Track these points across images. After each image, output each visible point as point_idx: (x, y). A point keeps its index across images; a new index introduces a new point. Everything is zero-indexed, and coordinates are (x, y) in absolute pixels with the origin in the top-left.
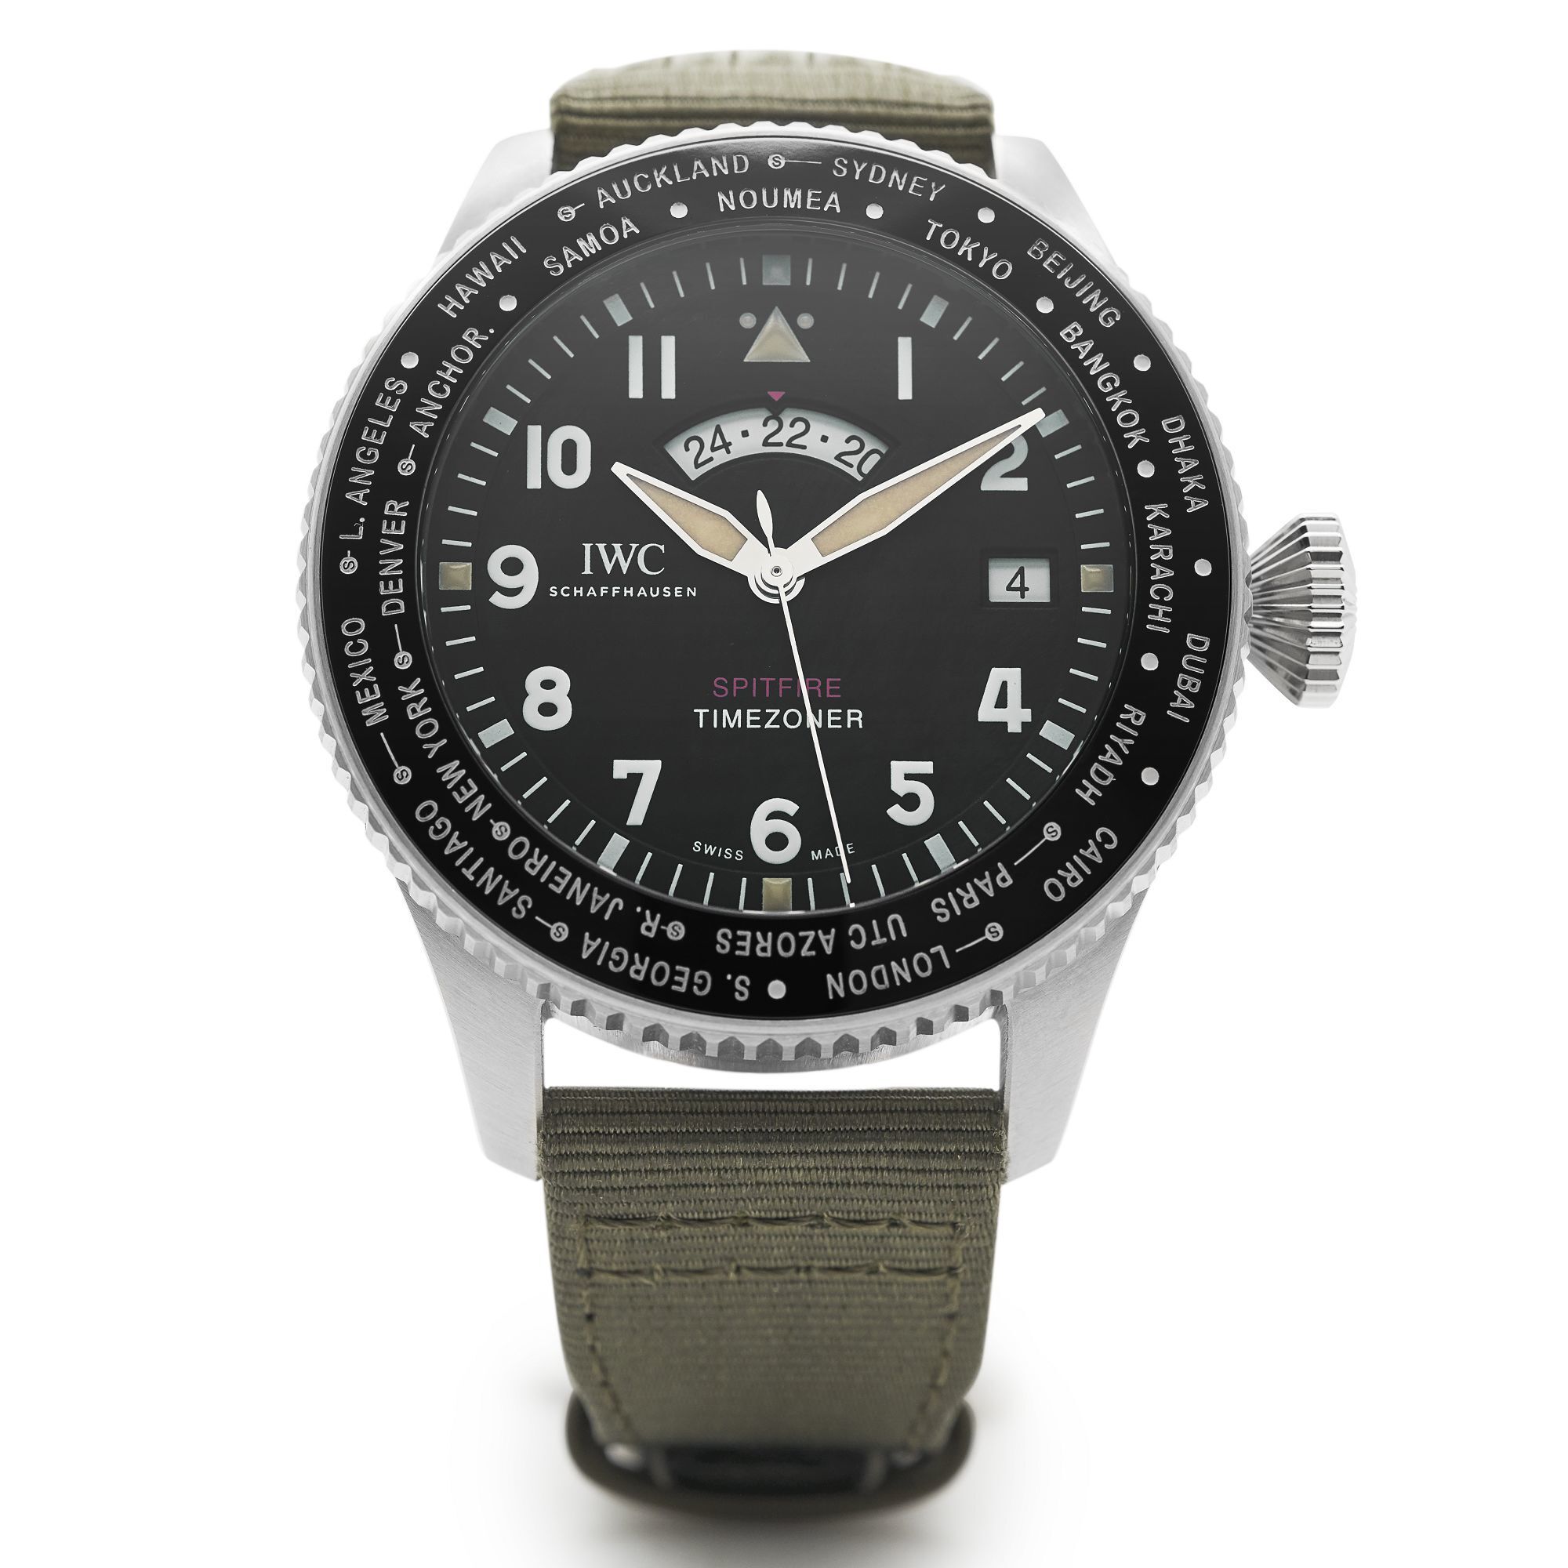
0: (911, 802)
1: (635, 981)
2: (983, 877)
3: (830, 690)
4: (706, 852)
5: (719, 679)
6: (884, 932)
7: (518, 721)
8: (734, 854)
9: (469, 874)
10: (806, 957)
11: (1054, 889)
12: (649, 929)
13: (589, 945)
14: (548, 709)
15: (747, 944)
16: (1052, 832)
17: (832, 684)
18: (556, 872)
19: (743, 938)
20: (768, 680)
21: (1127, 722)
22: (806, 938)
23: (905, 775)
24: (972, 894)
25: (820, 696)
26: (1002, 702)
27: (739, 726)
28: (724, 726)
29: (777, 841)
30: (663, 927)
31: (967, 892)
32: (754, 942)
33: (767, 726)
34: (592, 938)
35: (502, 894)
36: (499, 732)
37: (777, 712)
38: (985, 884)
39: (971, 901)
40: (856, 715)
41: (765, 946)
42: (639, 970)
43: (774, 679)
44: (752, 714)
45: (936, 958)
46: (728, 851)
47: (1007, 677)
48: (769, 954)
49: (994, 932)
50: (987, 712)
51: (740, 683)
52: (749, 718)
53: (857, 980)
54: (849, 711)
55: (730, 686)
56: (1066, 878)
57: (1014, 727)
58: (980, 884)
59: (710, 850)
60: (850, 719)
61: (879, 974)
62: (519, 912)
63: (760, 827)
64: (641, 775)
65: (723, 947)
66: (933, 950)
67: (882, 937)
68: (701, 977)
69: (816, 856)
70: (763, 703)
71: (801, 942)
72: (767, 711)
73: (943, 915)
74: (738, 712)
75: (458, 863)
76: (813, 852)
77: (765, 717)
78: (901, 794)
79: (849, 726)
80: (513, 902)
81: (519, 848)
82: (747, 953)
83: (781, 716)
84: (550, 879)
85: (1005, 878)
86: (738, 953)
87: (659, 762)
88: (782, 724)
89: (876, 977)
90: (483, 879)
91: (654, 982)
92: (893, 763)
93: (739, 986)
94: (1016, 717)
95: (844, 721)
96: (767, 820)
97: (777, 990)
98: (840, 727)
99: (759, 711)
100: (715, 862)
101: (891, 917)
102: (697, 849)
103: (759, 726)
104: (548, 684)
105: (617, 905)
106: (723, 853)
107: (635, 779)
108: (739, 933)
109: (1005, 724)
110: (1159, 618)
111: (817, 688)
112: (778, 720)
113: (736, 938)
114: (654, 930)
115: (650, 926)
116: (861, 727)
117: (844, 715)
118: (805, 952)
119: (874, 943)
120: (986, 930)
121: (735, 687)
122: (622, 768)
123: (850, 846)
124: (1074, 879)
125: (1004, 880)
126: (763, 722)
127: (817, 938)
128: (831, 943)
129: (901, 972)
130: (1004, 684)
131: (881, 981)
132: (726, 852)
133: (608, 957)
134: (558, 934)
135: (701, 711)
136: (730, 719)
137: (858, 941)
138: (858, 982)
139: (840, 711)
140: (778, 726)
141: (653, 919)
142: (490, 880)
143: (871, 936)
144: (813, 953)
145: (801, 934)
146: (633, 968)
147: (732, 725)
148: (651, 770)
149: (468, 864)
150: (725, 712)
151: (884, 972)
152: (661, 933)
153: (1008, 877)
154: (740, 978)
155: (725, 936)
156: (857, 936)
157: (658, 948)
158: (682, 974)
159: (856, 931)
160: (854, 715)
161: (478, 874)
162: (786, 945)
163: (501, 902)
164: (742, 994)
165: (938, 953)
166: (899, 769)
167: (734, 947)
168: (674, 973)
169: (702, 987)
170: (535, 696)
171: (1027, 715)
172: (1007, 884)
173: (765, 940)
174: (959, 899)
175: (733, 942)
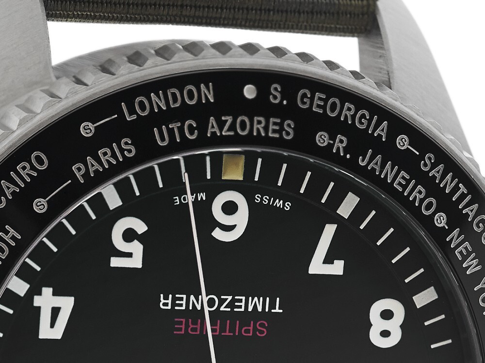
0: (129, 236)
1: (351, 103)
3: (182, 325)
4: (281, 202)
5: (263, 335)
6: (171, 132)
7: (409, 306)
8: (262, 199)
9: (463, 189)
10: (229, 116)
11: (40, 161)
12: (341, 141)
13: (382, 131)
14: (387, 315)
15: (271, 127)
16: (40, 206)
17: (180, 329)
18: (404, 187)
19: (274, 131)
20: (227, 334)
22: (229, 130)
23: (131, 257)
24: (103, 159)
25: (190, 320)
26: (56, 311)
27: (250, 298)
28: (261, 298)
29: (230, 208)
30: (332, 142)
31: (107, 161)
32: (266, 128)
33: (230, 298)
34: (380, 136)
35: (441, 172)
36: (424, 298)
37: (222, 309)
38: (93, 166)
39: (105, 154)
40: (165, 304)
41: (259, 125)
42: (348, 111)
43: (223, 334)
44: (240, 307)
45: (132, 111)
46: (265, 202)
47: (49, 332)
48: (256, 119)
49: (87, 129)
50: (67, 304)
51: (248, 331)
52: (243, 304)
53: (191, 97)
54: (169, 307)
55: (255, 329)
56: (31, 169)
57: (47, 291)
58: (97, 166)
59: (279, 203)
60: (169, 301)
61: (175, 100)
62: (430, 159)
63: (241, 219)
64: (324, 262)
65: (289, 125)
66: (134, 117)
67: (173, 128)
68: (304, 103)
69: (202, 196)
70: (232, 316)
71: (232, 127)
72: (229, 309)
73: (126, 143)
74: (250, 309)
75: (469, 198)
76: (204, 199)
77: (231, 305)
78: (136, 242)
79: (170, 296)
80: (433, 166)
81: (428, 207)
82: (272, 120)
83: (220, 305)
84: (408, 182)
85: (78, 170)
86: (278, 121)
87: (310, 272)
88: (219, 299)
89: (177, 98)
90: (453, 184)
91: (337, 101)
92: (140, 266)
93: (278, 96)
94: (46, 300)
95: (174, 299)
96: (236, 225)
97: (249, 92)
98: (177, 296)
99: (235, 310)
100: (276, 194)
101: (165, 144)
102: (288, 205)
103: (236, 297)
104: (385, 334)
105: (363, 160)
106: (269, 201)
107: (328, 260)
108: (277, 136)
109: (54, 294)
111: (191, 326)
112: (222, 302)
113: (279, 131)
114: (337, 140)
115: (341, 143)
116: (162, 295)
117: (174, 304)
118: (229, 119)
119: (179, 124)
120: (93, 131)
121: (251, 328)
122: (337, 268)
123: (177, 202)
124: (24, 168)
125: (79, 169)
126: (234, 301)
127: (221, 130)
128: (210, 125)
129: (158, 102)
130: (52, 326)
131: (174, 95)
132: (267, 201)
133: (370, 121)
134: (403, 140)
135: (277, 310)
136: (257, 303)
137: (190, 126)
138: (191, 95)
139: (176, 308)
140: (222, 297)
141: (338, 149)
142: (448, 183)
143: (181, 130)
144: (223, 118)
145: (232, 133)
146: (352, 113)
147: (256, 299)
148: (317, 267)
149: (463, 197)
150: (260, 309)
151: (171, 102)
152: (333, 137)
153: (76, 172)
154: (277, 101)
155: (288, 134)
156: (191, 130)
157: (335, 127)
158: (319, 106)
159: (192, 133)
160: (166, 304)
161: (456, 189)
162: (243, 125)
163: (441, 167)
164: (276, 89)
165: (130, 114)
166: (136, 262)
167: (281, 125)
168: (324, 107)
169: (305, 95)
170: (395, 326)
171: (37, 301)
172: (77, 165)
173: (258, 130)
174: (114, 155)
175: (282, 129)
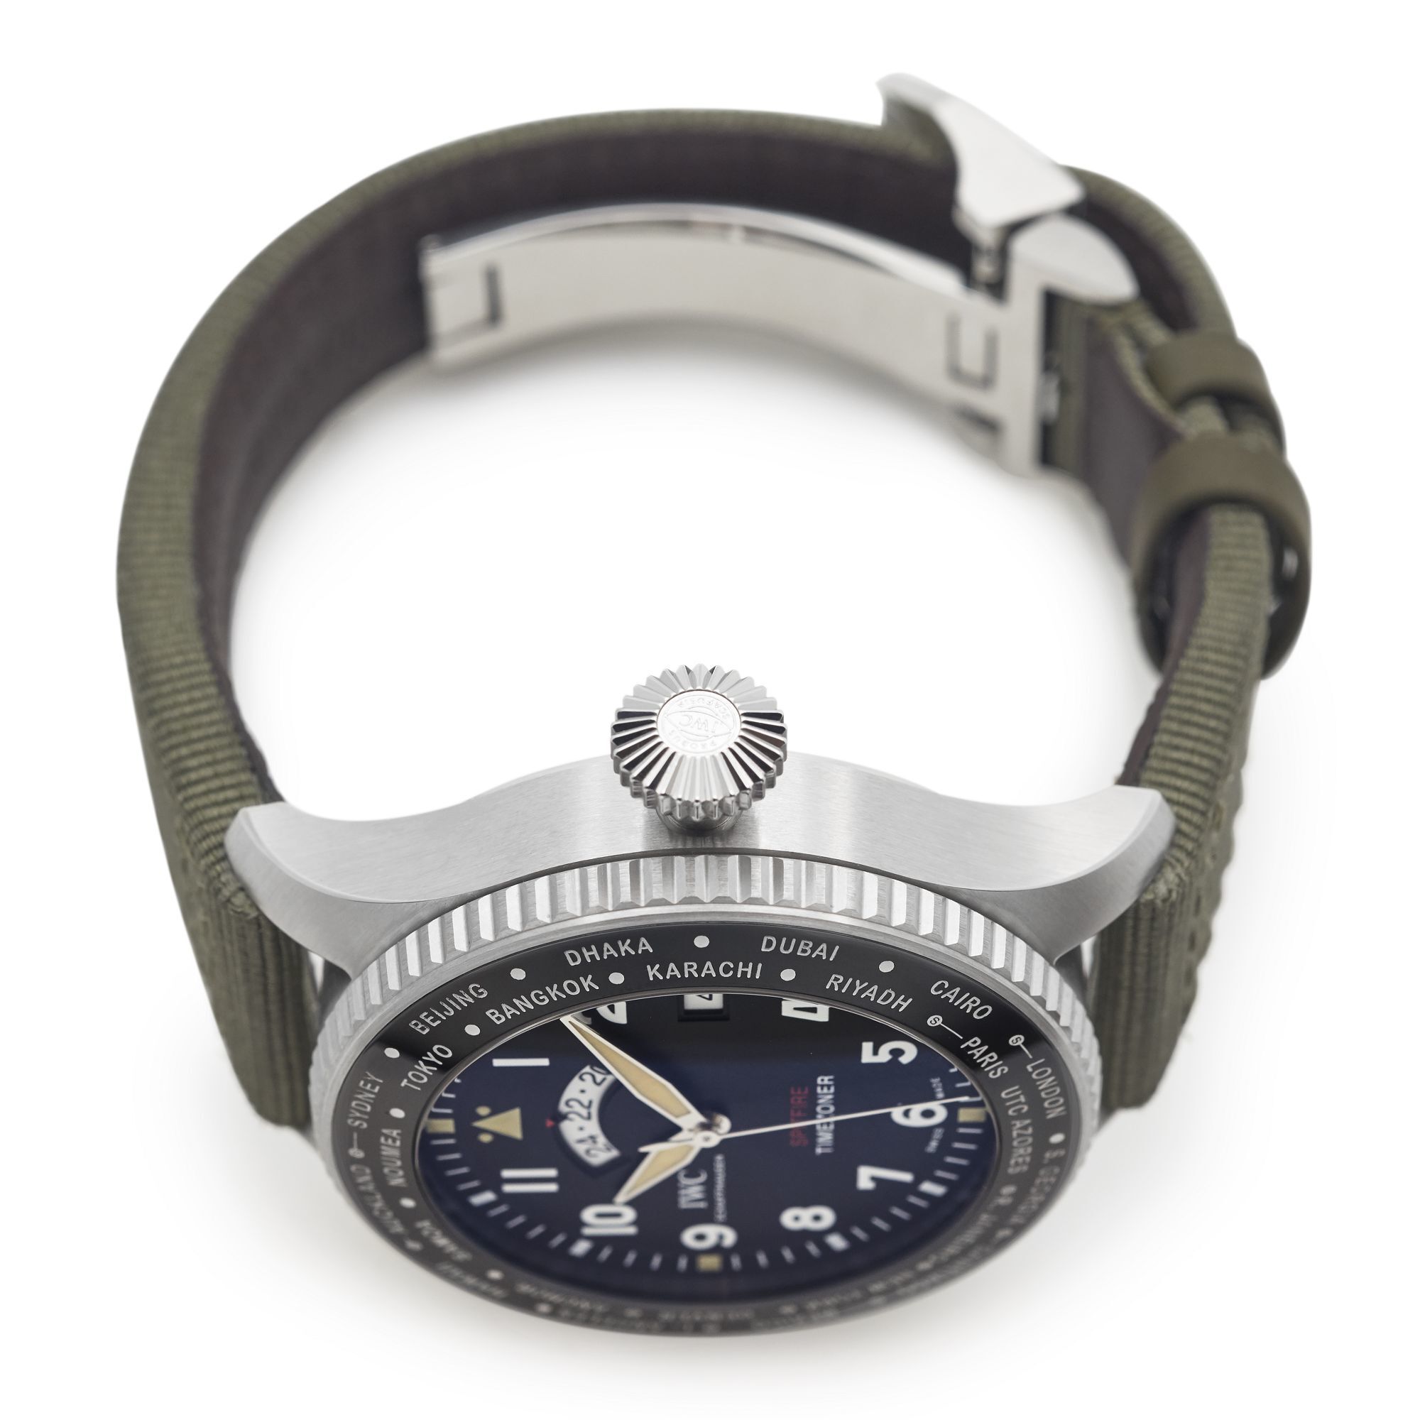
2: (973, 1055)
6: (1015, 1098)
11: (982, 1012)
16: (935, 1021)
21: (841, 986)
24: (987, 1058)
31: (984, 1061)
38: (978, 1052)
39: (991, 1058)
45: (1036, 1067)
49: (1017, 1040)
53: (1052, 1103)
56: (973, 1007)
58: (978, 1055)
66: (1030, 1070)
67: (1019, 1098)
73: (1003, 1070)
89: (1050, 1094)
110: (749, 970)
120: (1015, 1045)
124: (974, 1002)
125: (974, 1042)
129: (1047, 1083)
153: (972, 1040)
165: (1033, 1067)
172: (978, 1040)
174: (990, 1064)
